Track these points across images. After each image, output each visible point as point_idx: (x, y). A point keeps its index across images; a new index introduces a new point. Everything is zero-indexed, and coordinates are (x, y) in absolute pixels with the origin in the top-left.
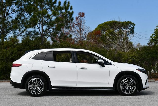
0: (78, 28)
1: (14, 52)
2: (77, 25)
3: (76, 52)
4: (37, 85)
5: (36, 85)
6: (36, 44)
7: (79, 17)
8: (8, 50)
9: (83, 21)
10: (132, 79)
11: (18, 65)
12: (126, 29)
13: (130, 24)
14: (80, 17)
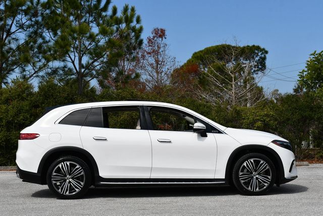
0: (152, 60)
1: (23, 110)
2: (149, 53)
3: (149, 108)
4: (70, 177)
5: (68, 176)
6: (68, 94)
7: (154, 37)
8: (11, 106)
9: (162, 45)
10: (262, 162)
11: (32, 136)
12: (250, 61)
13: (257, 52)
14: (155, 39)
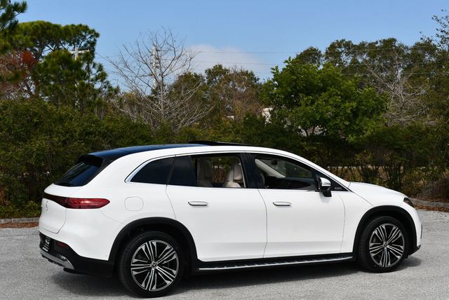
13: (84, 34)
